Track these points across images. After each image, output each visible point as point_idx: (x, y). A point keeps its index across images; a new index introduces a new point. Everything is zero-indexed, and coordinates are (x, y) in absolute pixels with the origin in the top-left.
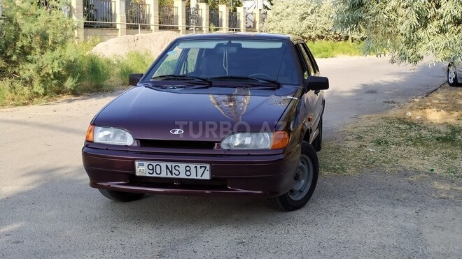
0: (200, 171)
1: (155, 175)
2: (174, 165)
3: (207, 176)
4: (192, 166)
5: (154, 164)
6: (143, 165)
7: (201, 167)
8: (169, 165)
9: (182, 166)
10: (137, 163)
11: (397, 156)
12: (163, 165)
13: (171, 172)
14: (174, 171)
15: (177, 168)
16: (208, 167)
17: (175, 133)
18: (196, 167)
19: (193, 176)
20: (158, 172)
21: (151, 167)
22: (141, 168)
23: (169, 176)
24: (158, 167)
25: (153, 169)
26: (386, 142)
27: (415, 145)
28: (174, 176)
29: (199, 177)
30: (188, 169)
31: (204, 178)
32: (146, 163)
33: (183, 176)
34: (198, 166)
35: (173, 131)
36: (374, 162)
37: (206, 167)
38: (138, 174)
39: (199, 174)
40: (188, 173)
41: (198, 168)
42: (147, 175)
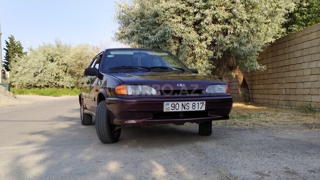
0: (200, 105)
1: (175, 110)
2: (186, 103)
3: (204, 108)
4: (196, 103)
5: (175, 103)
6: (168, 104)
8: (184, 103)
9: (191, 103)
10: (165, 103)
12: (180, 103)
13: (184, 108)
14: (186, 107)
15: (188, 105)
16: (205, 102)
18: (198, 103)
19: (196, 109)
20: (177, 108)
21: (173, 105)
22: (167, 106)
23: (183, 110)
24: (177, 105)
25: (174, 107)
28: (186, 110)
29: (199, 110)
30: (194, 105)
31: (202, 109)
32: (170, 103)
33: (191, 109)
34: (200, 102)
35: (179, 85)
37: (203, 103)
38: (165, 111)
39: (200, 108)
40: (194, 107)
41: (200, 104)
42: (171, 110)
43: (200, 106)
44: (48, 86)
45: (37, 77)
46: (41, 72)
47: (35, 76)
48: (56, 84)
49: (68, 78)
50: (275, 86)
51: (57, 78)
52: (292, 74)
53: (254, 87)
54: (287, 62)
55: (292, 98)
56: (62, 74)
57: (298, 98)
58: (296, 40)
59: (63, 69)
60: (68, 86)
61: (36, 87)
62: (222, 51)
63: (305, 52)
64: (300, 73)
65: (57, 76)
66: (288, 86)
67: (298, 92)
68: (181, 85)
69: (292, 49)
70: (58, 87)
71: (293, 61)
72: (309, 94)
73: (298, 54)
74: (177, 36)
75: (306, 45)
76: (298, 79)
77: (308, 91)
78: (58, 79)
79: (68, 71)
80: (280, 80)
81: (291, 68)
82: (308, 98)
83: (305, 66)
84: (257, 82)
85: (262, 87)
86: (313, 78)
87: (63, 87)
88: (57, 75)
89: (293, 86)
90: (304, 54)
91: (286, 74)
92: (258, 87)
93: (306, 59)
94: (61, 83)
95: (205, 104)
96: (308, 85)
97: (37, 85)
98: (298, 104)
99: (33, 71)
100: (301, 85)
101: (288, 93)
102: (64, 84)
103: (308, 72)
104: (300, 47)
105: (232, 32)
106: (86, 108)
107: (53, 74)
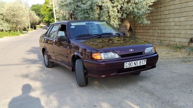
0: (144, 62)
1: (130, 67)
2: (136, 61)
3: (145, 64)
4: (142, 61)
5: (130, 62)
6: (127, 64)
8: (135, 62)
9: (139, 61)
10: (125, 63)
12: (133, 62)
13: (135, 65)
14: (137, 64)
16: (146, 60)
19: (142, 65)
20: (132, 65)
22: (126, 65)
23: (135, 66)
25: (130, 65)
28: (136, 66)
29: (143, 64)
32: (128, 63)
33: (139, 65)
34: (143, 60)
38: (125, 68)
42: (128, 67)
49: (6, 24)
50: (151, 31)
52: (162, 24)
53: (137, 31)
54: (159, 17)
55: (162, 39)
57: (166, 39)
58: (165, 4)
59: (1, 18)
60: (6, 30)
62: (126, 13)
63: (171, 12)
64: (168, 24)
66: (159, 31)
67: (166, 35)
68: (132, 50)
69: (162, 9)
71: (163, 17)
72: (173, 37)
73: (166, 12)
74: (99, 5)
75: (172, 7)
76: (166, 28)
77: (172, 35)
79: (4, 19)
80: (154, 28)
81: (162, 20)
82: (173, 39)
83: (171, 20)
84: (138, 28)
85: (142, 31)
86: (176, 27)
87: (2, 30)
89: (163, 31)
90: (170, 13)
91: (159, 24)
92: (139, 31)
93: (172, 16)
94: (0, 28)
95: (146, 61)
96: (173, 31)
98: (166, 42)
100: (168, 31)
101: (159, 35)
103: (173, 24)
104: (168, 8)
105: (133, 2)
106: (51, 58)
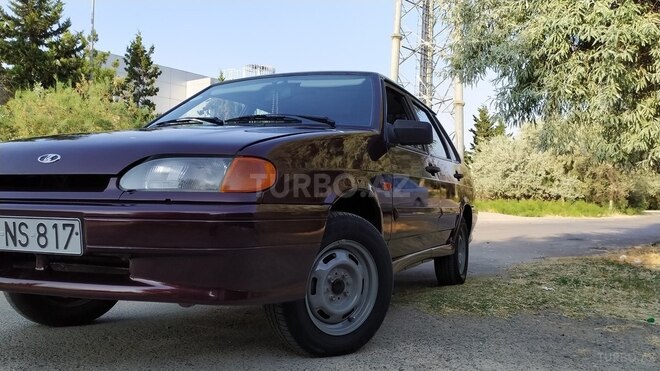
0: (63, 233)
2: (18, 222)
3: (77, 249)
4: (49, 223)
7: (65, 226)
8: (10, 222)
9: (32, 225)
11: (591, 299)
13: (14, 238)
14: (19, 237)
15: (23, 228)
16: (77, 224)
17: (45, 161)
18: (55, 226)
19: (51, 249)
23: (12, 247)
26: (577, 282)
27: (625, 287)
28: (19, 248)
29: (61, 251)
30: (42, 230)
31: (69, 251)
33: (33, 247)
34: (60, 223)
35: (42, 159)
36: (545, 302)
37: (73, 226)
39: (62, 244)
40: (43, 241)
41: (60, 227)
43: (64, 239)
44: (529, 197)
45: (508, 179)
46: (516, 169)
47: (507, 176)
48: (544, 192)
49: (572, 179)
51: (549, 179)
56: (558, 172)
59: (564, 163)
60: (569, 196)
61: (506, 197)
65: (549, 176)
70: (548, 198)
78: (550, 183)
79: (574, 166)
87: (558, 197)
88: (547, 173)
94: (554, 191)
95: (77, 228)
97: (509, 194)
99: (502, 167)
102: (560, 194)
107: (539, 173)
